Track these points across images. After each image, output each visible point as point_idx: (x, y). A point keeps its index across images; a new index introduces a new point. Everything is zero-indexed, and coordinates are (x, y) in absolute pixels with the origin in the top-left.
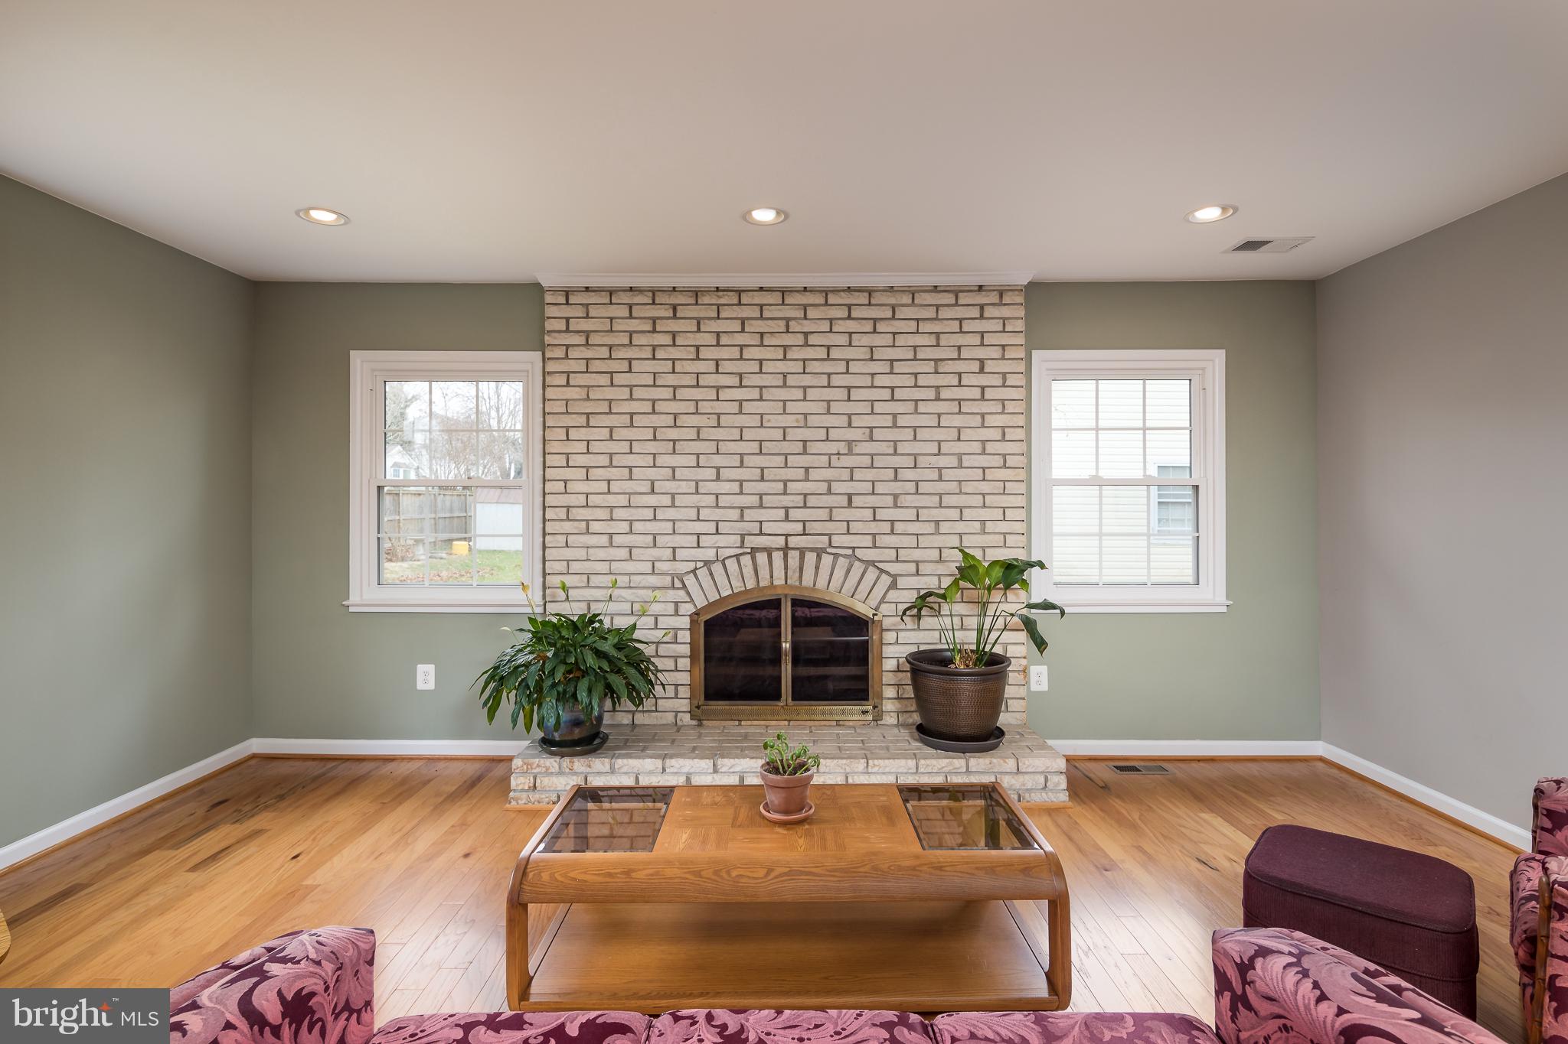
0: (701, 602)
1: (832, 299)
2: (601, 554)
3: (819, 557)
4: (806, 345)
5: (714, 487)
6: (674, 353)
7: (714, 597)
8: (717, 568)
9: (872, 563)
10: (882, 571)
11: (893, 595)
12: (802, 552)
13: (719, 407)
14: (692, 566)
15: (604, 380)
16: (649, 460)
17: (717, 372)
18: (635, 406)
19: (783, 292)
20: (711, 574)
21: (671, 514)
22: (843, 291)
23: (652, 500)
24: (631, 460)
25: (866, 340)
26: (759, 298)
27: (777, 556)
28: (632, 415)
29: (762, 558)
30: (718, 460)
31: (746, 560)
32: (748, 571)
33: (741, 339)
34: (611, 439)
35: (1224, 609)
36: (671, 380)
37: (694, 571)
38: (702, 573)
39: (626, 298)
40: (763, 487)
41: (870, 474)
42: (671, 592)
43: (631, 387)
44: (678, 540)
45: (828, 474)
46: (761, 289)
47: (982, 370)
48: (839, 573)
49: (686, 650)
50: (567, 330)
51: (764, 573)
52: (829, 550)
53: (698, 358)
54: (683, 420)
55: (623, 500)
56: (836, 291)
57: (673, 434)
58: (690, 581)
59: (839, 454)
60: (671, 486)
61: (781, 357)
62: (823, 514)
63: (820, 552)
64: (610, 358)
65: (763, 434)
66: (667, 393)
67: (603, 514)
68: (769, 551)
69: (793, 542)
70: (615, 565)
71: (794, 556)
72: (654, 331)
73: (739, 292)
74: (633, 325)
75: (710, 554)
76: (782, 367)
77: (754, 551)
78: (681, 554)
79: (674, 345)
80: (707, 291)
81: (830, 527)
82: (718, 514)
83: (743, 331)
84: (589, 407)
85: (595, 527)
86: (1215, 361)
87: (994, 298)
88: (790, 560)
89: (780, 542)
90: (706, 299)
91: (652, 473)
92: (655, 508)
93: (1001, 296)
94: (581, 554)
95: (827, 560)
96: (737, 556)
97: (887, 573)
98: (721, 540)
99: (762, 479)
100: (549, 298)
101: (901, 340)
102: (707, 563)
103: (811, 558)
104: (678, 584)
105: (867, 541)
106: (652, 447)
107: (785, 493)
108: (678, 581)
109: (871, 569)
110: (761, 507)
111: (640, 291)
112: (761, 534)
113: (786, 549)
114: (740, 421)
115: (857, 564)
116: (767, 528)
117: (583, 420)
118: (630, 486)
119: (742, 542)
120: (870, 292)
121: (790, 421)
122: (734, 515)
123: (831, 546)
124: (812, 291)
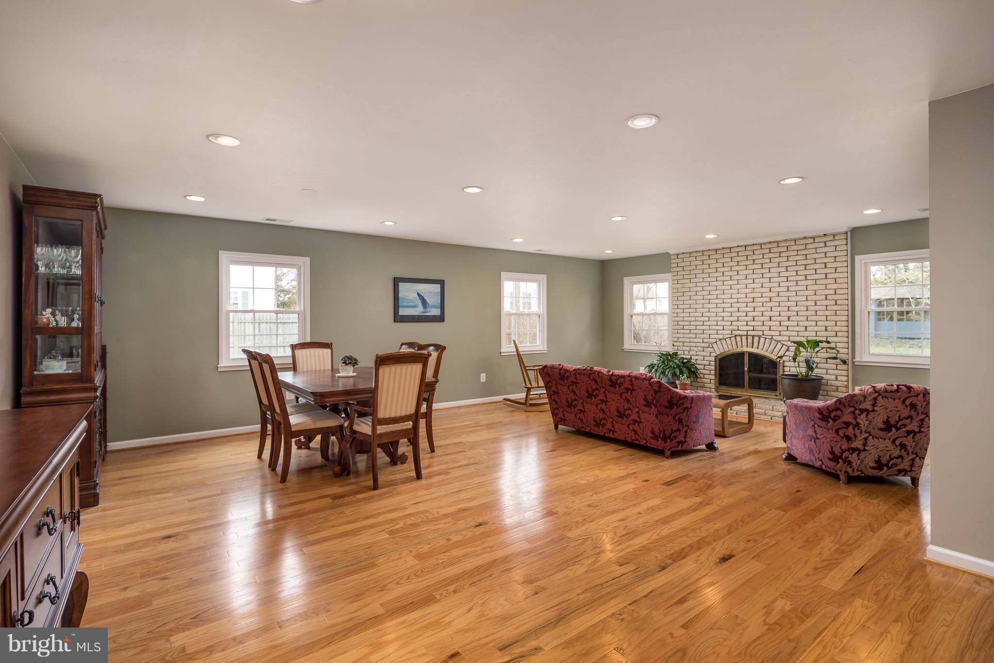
0: (718, 353)
1: (763, 246)
2: (688, 336)
3: (759, 339)
4: (754, 264)
5: (722, 314)
6: (709, 270)
7: (722, 351)
8: (723, 341)
9: (779, 341)
10: (783, 345)
11: (787, 353)
12: (753, 336)
13: (724, 287)
14: (715, 340)
15: (688, 281)
16: (702, 306)
17: (723, 276)
18: (698, 289)
19: (745, 246)
20: (722, 344)
21: (709, 323)
22: (768, 243)
23: (702, 319)
24: (696, 306)
25: (777, 260)
26: (737, 249)
27: (744, 338)
28: (696, 291)
29: (738, 338)
30: (723, 305)
31: (733, 339)
32: (734, 343)
33: (731, 264)
34: (690, 299)
36: (709, 279)
37: (716, 342)
38: (719, 343)
39: (695, 254)
40: (739, 314)
41: (779, 309)
42: (709, 349)
43: (696, 283)
44: (711, 332)
45: (762, 309)
46: (738, 246)
47: (826, 267)
48: (767, 345)
49: (713, 368)
50: (677, 266)
51: (739, 344)
52: (763, 336)
53: (717, 272)
54: (712, 292)
55: (694, 319)
56: (765, 244)
57: (709, 297)
58: (715, 346)
59: (766, 302)
60: (708, 314)
61: (745, 269)
62: (761, 324)
63: (759, 337)
64: (690, 274)
65: (739, 296)
66: (707, 284)
67: (688, 323)
68: (741, 336)
69: (749, 333)
70: (691, 339)
71: (750, 338)
72: (703, 264)
73: (730, 248)
74: (697, 263)
75: (721, 337)
76: (745, 272)
77: (736, 336)
78: (712, 336)
79: (709, 268)
80: (720, 249)
81: (763, 328)
82: (723, 323)
83: (732, 261)
84: (684, 290)
85: (686, 327)
87: (831, 238)
88: (749, 340)
89: (745, 333)
90: (719, 252)
91: (702, 310)
92: (703, 321)
93: (834, 237)
94: (682, 335)
95: (762, 340)
96: (730, 338)
97: (786, 346)
98: (725, 332)
99: (739, 311)
100: (672, 257)
101: (790, 259)
102: (720, 339)
103: (756, 339)
104: (711, 346)
105: (777, 333)
106: (703, 302)
107: (746, 316)
108: (710, 345)
109: (779, 343)
110: (738, 321)
111: (699, 252)
112: (738, 330)
113: (747, 335)
114: (731, 292)
115: (773, 341)
116: (740, 328)
117: (682, 294)
118: (696, 314)
119: (732, 333)
120: (778, 242)
121: (748, 291)
122: (729, 323)
123: (763, 335)
124: (756, 245)
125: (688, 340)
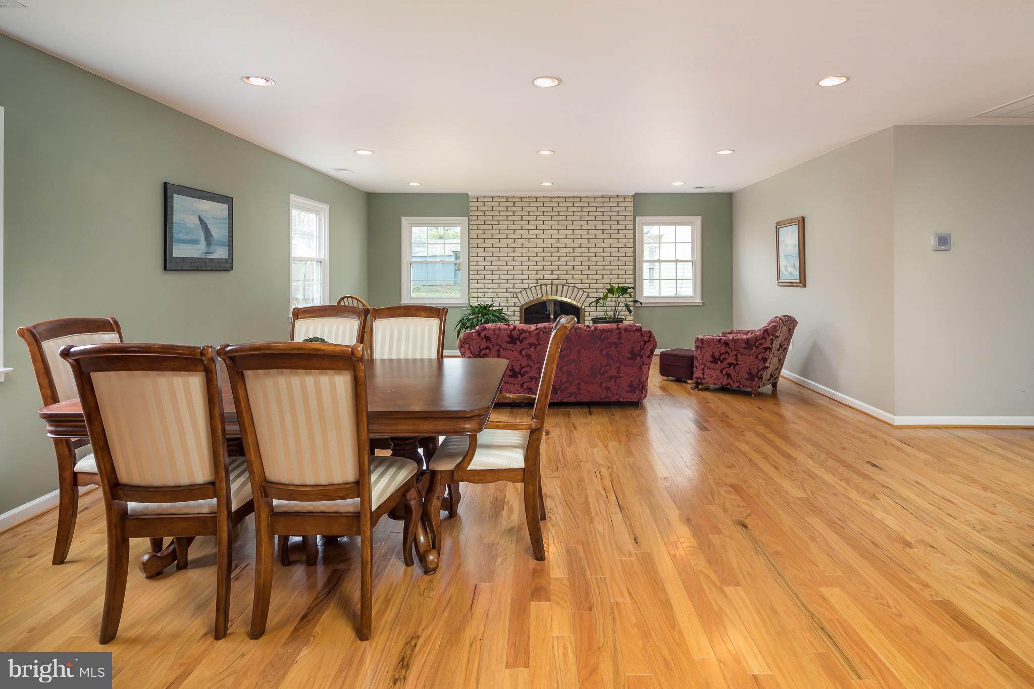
0: (523, 302)
1: (567, 200)
2: (489, 286)
3: (563, 287)
4: (559, 215)
5: (527, 263)
6: (514, 218)
7: (527, 300)
8: (528, 291)
9: (581, 289)
10: (584, 291)
11: (588, 299)
12: (557, 285)
13: (529, 236)
14: (520, 290)
15: (490, 227)
16: (506, 254)
17: (529, 224)
18: (501, 236)
19: (551, 198)
20: (527, 293)
21: (513, 272)
22: (571, 197)
23: (507, 268)
24: (499, 254)
25: (579, 214)
26: (543, 200)
27: (549, 287)
28: (499, 239)
29: (544, 287)
30: (529, 254)
31: (538, 288)
32: (539, 292)
33: (537, 213)
34: (492, 247)
35: (701, 304)
36: (513, 227)
37: (521, 292)
38: (524, 292)
39: (498, 199)
40: (544, 263)
41: (581, 259)
42: (513, 299)
43: (499, 230)
44: (515, 281)
45: (567, 259)
46: (544, 197)
47: (618, 224)
48: (570, 292)
49: (518, 318)
50: (478, 210)
51: (544, 292)
52: (567, 285)
53: (522, 220)
54: (517, 241)
55: (497, 268)
56: (569, 197)
57: (514, 245)
58: (519, 295)
59: (570, 252)
60: (513, 263)
61: (550, 219)
62: (565, 272)
63: (563, 285)
64: (492, 220)
65: (544, 245)
66: (512, 232)
67: (490, 272)
68: (546, 285)
69: (554, 282)
70: (494, 290)
71: (554, 286)
72: (507, 211)
73: (536, 197)
74: (500, 209)
75: (526, 286)
76: (551, 223)
77: (541, 285)
78: (516, 286)
79: (514, 215)
80: (525, 197)
81: (567, 277)
82: (529, 272)
83: (537, 211)
84: (485, 236)
85: (487, 277)
86: (698, 220)
87: (622, 199)
88: (553, 288)
89: (550, 282)
90: (525, 200)
91: (506, 259)
92: (507, 270)
93: (625, 199)
94: (482, 286)
95: (566, 288)
96: (535, 287)
97: (586, 292)
98: (530, 281)
99: (544, 261)
100: (471, 199)
101: (591, 214)
102: (525, 289)
103: (560, 287)
105: (579, 281)
106: (507, 250)
107: (551, 265)
108: (515, 295)
109: (581, 291)
110: (543, 270)
111: (503, 197)
112: (543, 279)
113: (552, 284)
114: (536, 241)
115: (576, 289)
116: (546, 277)
117: (483, 241)
118: (499, 263)
119: (537, 282)
120: (580, 198)
121: (553, 241)
122: (534, 272)
123: (567, 283)
124: (561, 197)
125: (490, 291)
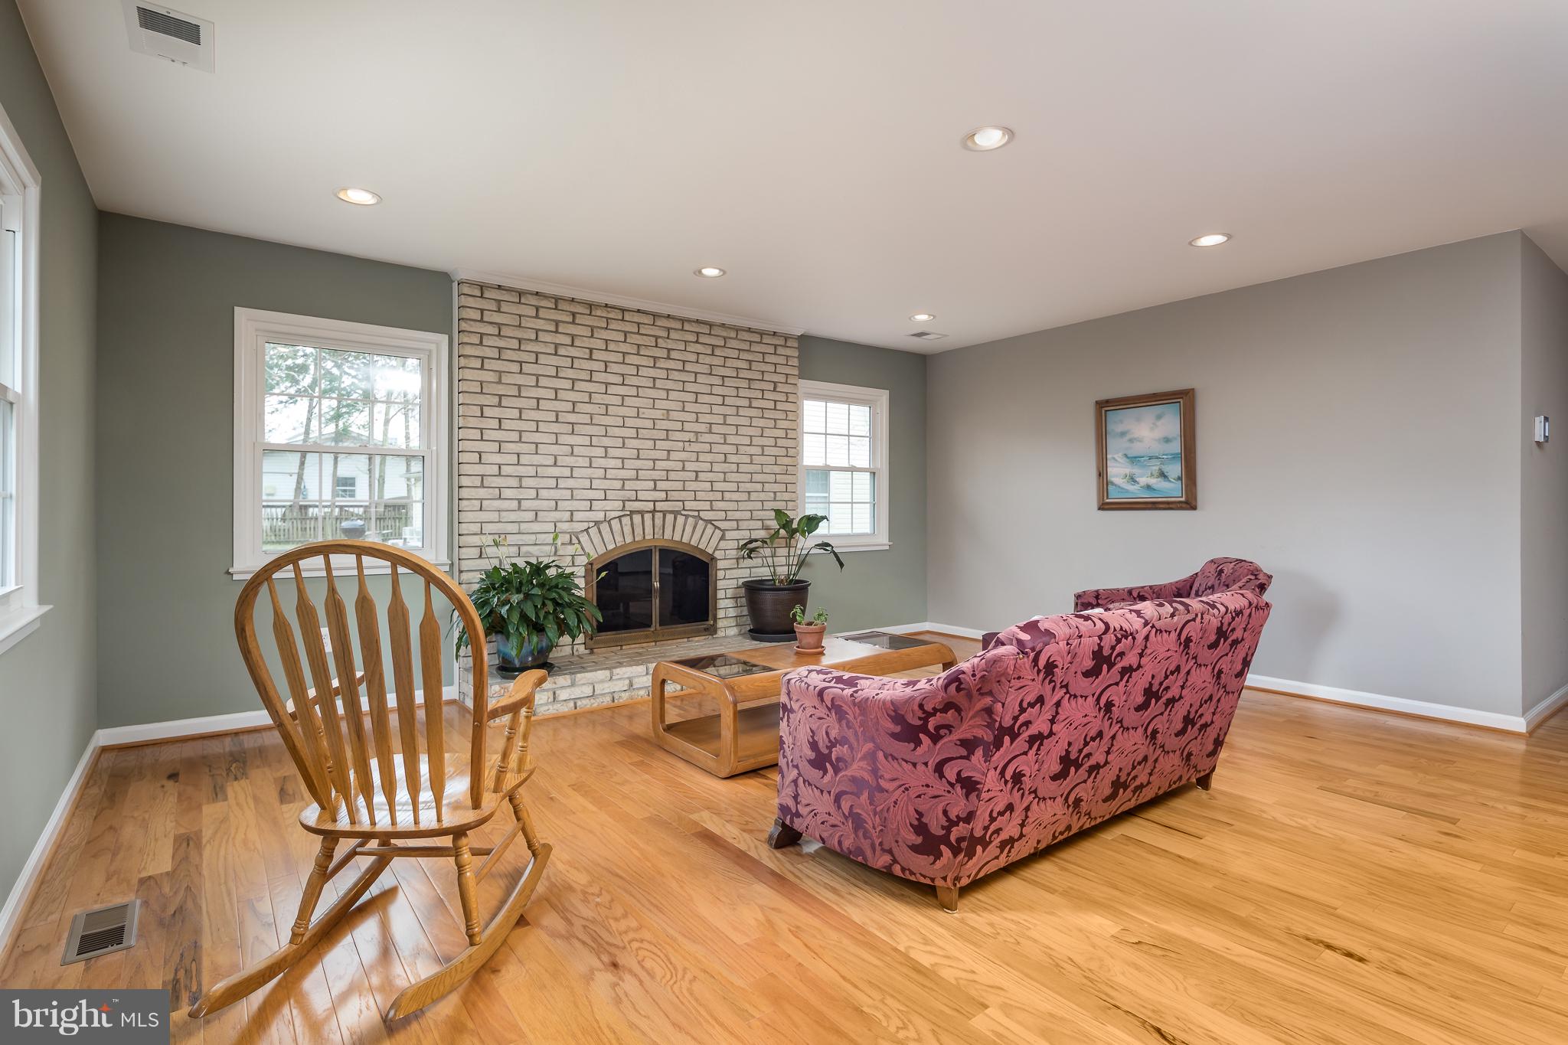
0: (592, 555)
1: (687, 327)
2: (513, 516)
3: (675, 518)
4: (668, 358)
5: (603, 462)
6: (573, 352)
7: (601, 550)
8: (605, 527)
9: (710, 522)
10: (716, 527)
11: (723, 544)
12: (665, 513)
13: (608, 399)
14: (586, 525)
15: (515, 368)
16: (553, 438)
17: (606, 371)
18: (540, 393)
19: (654, 316)
20: (600, 532)
21: (571, 483)
22: (694, 321)
23: (555, 471)
24: (537, 437)
25: (708, 360)
26: (637, 318)
27: (648, 517)
28: (538, 399)
29: (637, 518)
30: (606, 442)
31: (626, 520)
32: (627, 529)
33: (624, 348)
34: (520, 418)
35: (888, 548)
36: (571, 373)
37: (586, 530)
38: (593, 531)
39: (533, 301)
40: (638, 464)
41: (710, 457)
42: (570, 547)
43: (538, 376)
44: (575, 505)
45: (683, 456)
46: (639, 311)
47: (775, 390)
48: (688, 529)
50: (482, 321)
51: (638, 530)
52: (682, 512)
53: (591, 359)
54: (579, 407)
55: (531, 471)
56: (689, 321)
57: (572, 418)
58: (584, 538)
59: (690, 441)
60: (570, 461)
61: (652, 365)
62: (679, 485)
63: (676, 513)
64: (519, 350)
65: (639, 423)
66: (567, 384)
67: (514, 482)
68: (642, 513)
69: (660, 506)
70: (524, 526)
71: (659, 516)
72: (556, 332)
73: (623, 310)
74: (540, 324)
75: (600, 516)
76: (653, 373)
77: (632, 512)
78: (578, 516)
79: (572, 345)
80: (598, 306)
81: (683, 495)
82: (606, 484)
83: (625, 341)
84: (501, 390)
85: (507, 493)
86: (883, 396)
87: (782, 341)
88: (656, 520)
89: (650, 506)
90: (599, 313)
91: (555, 449)
92: (557, 478)
93: (786, 341)
94: (494, 516)
95: (681, 520)
96: (620, 517)
97: (719, 529)
98: (608, 505)
99: (638, 458)
100: (465, 290)
101: (729, 363)
102: (597, 523)
103: (670, 518)
104: (575, 540)
105: (707, 506)
106: (555, 428)
107: (654, 469)
108: (576, 538)
109: (709, 526)
110: (637, 479)
111: (546, 297)
112: (636, 500)
113: (654, 512)
114: (623, 411)
115: (701, 522)
116: (641, 495)
117: (496, 400)
118: (536, 460)
119: (624, 506)
120: (710, 325)
121: (658, 414)
122: (618, 484)
123: (684, 509)
124: (674, 318)
125: (514, 528)
